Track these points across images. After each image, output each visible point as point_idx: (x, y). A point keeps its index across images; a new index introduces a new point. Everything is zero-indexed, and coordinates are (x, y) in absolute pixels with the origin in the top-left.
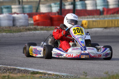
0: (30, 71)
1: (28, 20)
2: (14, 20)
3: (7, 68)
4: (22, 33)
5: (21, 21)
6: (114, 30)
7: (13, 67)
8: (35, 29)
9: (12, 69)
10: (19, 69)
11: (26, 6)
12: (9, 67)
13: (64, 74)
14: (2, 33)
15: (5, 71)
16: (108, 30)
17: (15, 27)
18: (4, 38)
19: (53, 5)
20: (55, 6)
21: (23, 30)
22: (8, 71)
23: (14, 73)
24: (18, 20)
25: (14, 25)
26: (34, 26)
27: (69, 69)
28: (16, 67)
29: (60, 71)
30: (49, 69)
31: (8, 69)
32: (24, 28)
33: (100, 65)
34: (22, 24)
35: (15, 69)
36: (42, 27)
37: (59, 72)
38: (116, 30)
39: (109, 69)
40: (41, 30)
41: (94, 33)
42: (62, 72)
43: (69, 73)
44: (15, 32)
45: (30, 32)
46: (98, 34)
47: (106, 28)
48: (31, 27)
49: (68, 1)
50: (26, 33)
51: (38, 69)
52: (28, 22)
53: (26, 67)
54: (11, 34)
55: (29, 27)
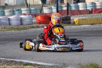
0: (24, 62)
1: (32, 20)
2: (21, 20)
3: (6, 60)
4: (27, 30)
5: (26, 20)
6: (98, 26)
7: (11, 59)
8: (38, 27)
9: (10, 61)
10: (16, 61)
11: (32, 9)
12: (8, 59)
13: (51, 64)
14: (12, 30)
15: (4, 63)
16: (93, 26)
17: (22, 25)
18: (13, 34)
19: (53, 7)
20: (54, 8)
21: (28, 28)
22: (6, 63)
23: (11, 64)
24: (24, 20)
25: (21, 24)
26: (37, 25)
27: (55, 60)
28: (14, 60)
29: (48, 61)
30: (40, 60)
31: (7, 62)
32: (29, 26)
33: (81, 56)
34: (27, 23)
35: (12, 61)
36: (43, 25)
37: (47, 63)
38: (100, 26)
39: (87, 59)
40: (42, 28)
41: (83, 29)
42: (49, 63)
43: (55, 64)
44: (22, 29)
45: (34, 29)
46: (85, 30)
47: (92, 24)
48: (35, 25)
49: (65, 4)
50: (30, 30)
51: (31, 60)
52: (32, 21)
53: (22, 59)
54: (19, 31)
55: (33, 25)
